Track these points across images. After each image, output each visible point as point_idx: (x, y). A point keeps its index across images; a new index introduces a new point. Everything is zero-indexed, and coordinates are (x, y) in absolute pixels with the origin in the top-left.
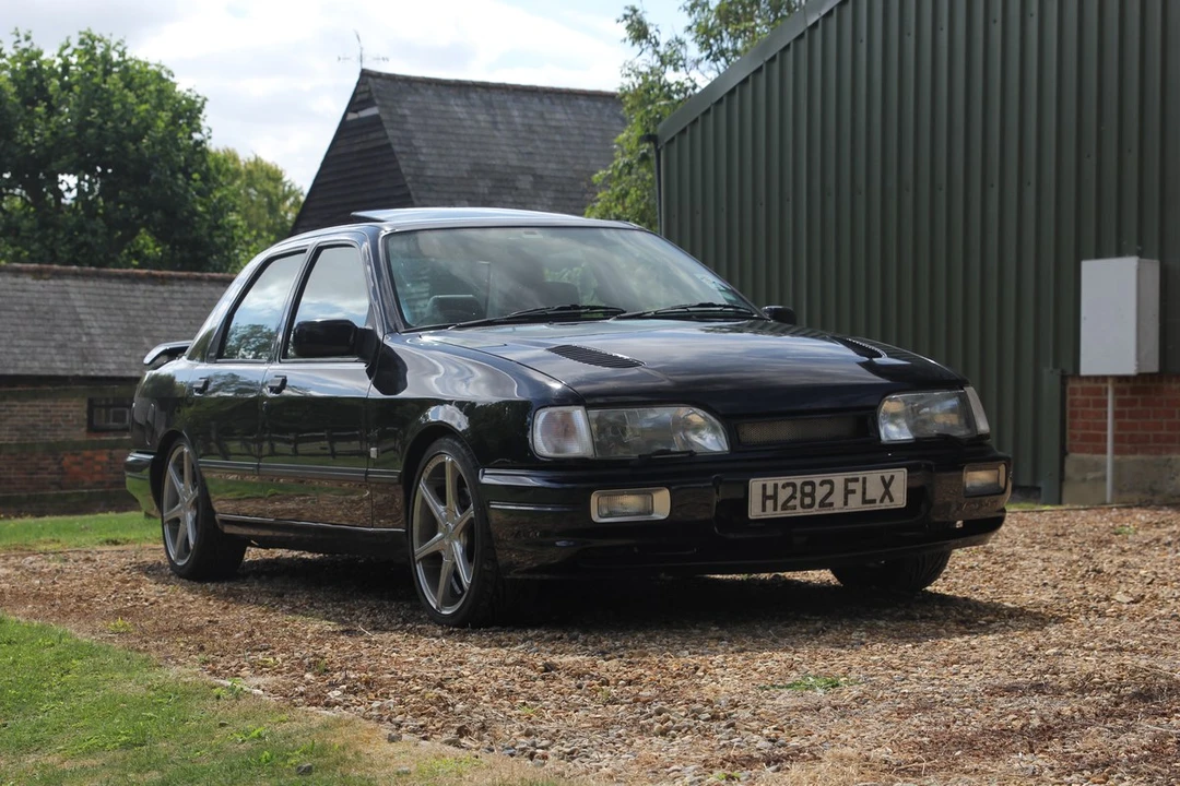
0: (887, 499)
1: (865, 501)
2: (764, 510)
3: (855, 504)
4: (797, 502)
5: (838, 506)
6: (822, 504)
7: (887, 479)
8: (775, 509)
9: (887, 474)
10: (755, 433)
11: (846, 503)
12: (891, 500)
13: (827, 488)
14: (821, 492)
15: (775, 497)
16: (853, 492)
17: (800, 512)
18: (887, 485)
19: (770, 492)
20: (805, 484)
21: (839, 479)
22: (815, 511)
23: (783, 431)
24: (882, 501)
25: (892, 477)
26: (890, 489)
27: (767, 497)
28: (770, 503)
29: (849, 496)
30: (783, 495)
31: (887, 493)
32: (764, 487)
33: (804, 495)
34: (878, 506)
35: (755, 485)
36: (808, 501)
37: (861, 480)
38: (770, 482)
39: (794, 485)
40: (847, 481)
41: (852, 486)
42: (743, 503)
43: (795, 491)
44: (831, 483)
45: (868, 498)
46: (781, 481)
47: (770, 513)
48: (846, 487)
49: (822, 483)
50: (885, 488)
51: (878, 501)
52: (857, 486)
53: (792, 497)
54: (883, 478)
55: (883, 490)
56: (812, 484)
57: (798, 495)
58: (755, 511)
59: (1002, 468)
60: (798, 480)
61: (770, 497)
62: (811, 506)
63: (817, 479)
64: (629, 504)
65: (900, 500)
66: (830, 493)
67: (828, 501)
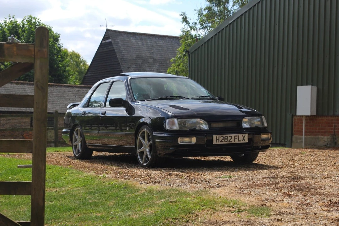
0: (244, 140)
1: (239, 141)
2: (216, 142)
3: (237, 141)
4: (223, 141)
5: (233, 142)
6: (229, 141)
7: (244, 136)
8: (219, 142)
9: (244, 135)
10: (215, 125)
11: (234, 141)
12: (245, 141)
14: (229, 139)
15: (219, 139)
16: (236, 139)
17: (224, 143)
18: (244, 137)
19: (218, 138)
21: (233, 136)
22: (228, 143)
23: (221, 125)
24: (242, 141)
26: (245, 138)
27: (217, 139)
28: (218, 141)
31: (244, 139)
32: (217, 137)
34: (241, 142)
35: (215, 137)
36: (226, 140)
38: (218, 136)
39: (223, 137)
41: (236, 137)
42: (212, 140)
43: (223, 138)
44: (231, 137)
45: (240, 140)
46: (220, 136)
47: (218, 143)
48: (235, 137)
49: (229, 137)
50: (243, 138)
52: (237, 137)
54: (243, 136)
56: (227, 137)
57: (224, 139)
58: (214, 142)
59: (270, 134)
60: (224, 136)
61: (218, 139)
62: (227, 142)
63: (228, 135)
64: (187, 140)
65: (247, 141)
66: (231, 138)
67: (231, 140)
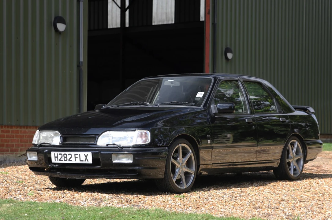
1: (80, 161)
2: (55, 160)
3: (78, 161)
4: (62, 159)
5: (73, 162)
6: (69, 160)
7: (86, 155)
8: (58, 160)
9: (86, 153)
11: (75, 161)
12: (88, 161)
13: (70, 156)
14: (69, 157)
15: (57, 157)
16: (77, 158)
17: (64, 162)
18: (86, 157)
19: (56, 156)
20: (64, 154)
21: (73, 153)
22: (68, 162)
24: (85, 161)
25: (87, 155)
28: (56, 158)
29: (76, 159)
30: (60, 157)
31: (86, 159)
32: (55, 154)
33: (65, 157)
35: (53, 153)
36: (65, 159)
37: (79, 155)
38: (56, 153)
39: (61, 154)
40: (75, 155)
41: (76, 156)
42: (50, 158)
45: (81, 160)
46: (59, 153)
47: (57, 162)
49: (69, 154)
51: (84, 161)
53: (62, 157)
55: (85, 158)
56: (66, 154)
57: (63, 157)
58: (53, 161)
60: (63, 153)
61: (56, 157)
62: (67, 160)
63: (67, 153)
65: (90, 161)
67: (71, 160)
